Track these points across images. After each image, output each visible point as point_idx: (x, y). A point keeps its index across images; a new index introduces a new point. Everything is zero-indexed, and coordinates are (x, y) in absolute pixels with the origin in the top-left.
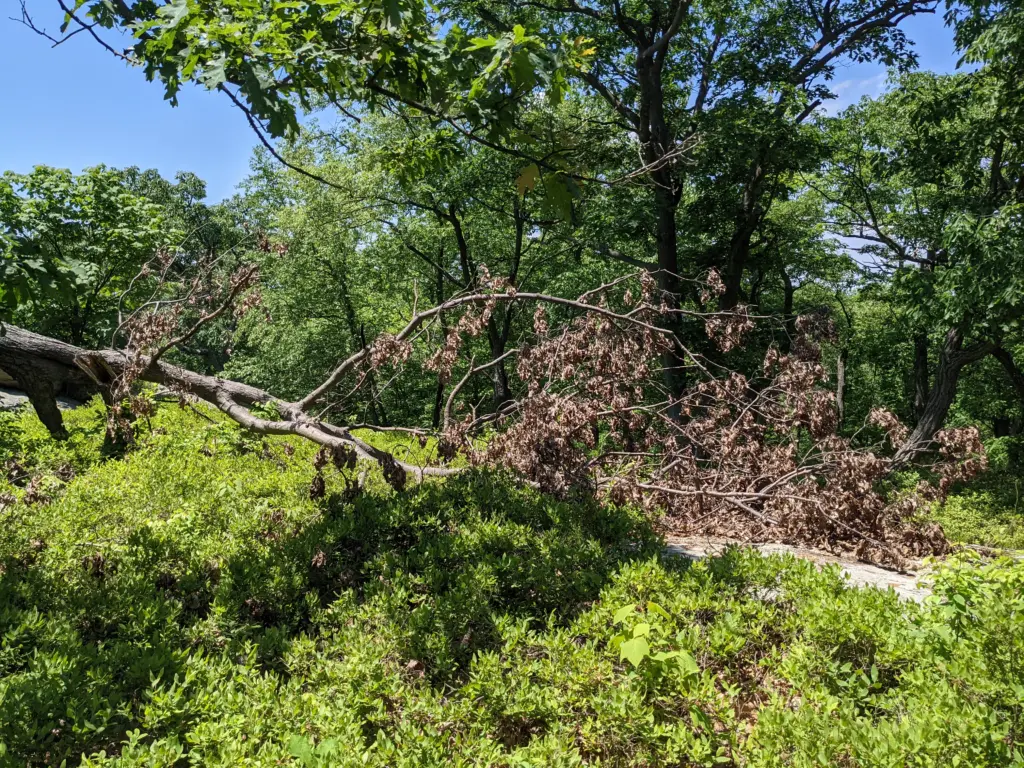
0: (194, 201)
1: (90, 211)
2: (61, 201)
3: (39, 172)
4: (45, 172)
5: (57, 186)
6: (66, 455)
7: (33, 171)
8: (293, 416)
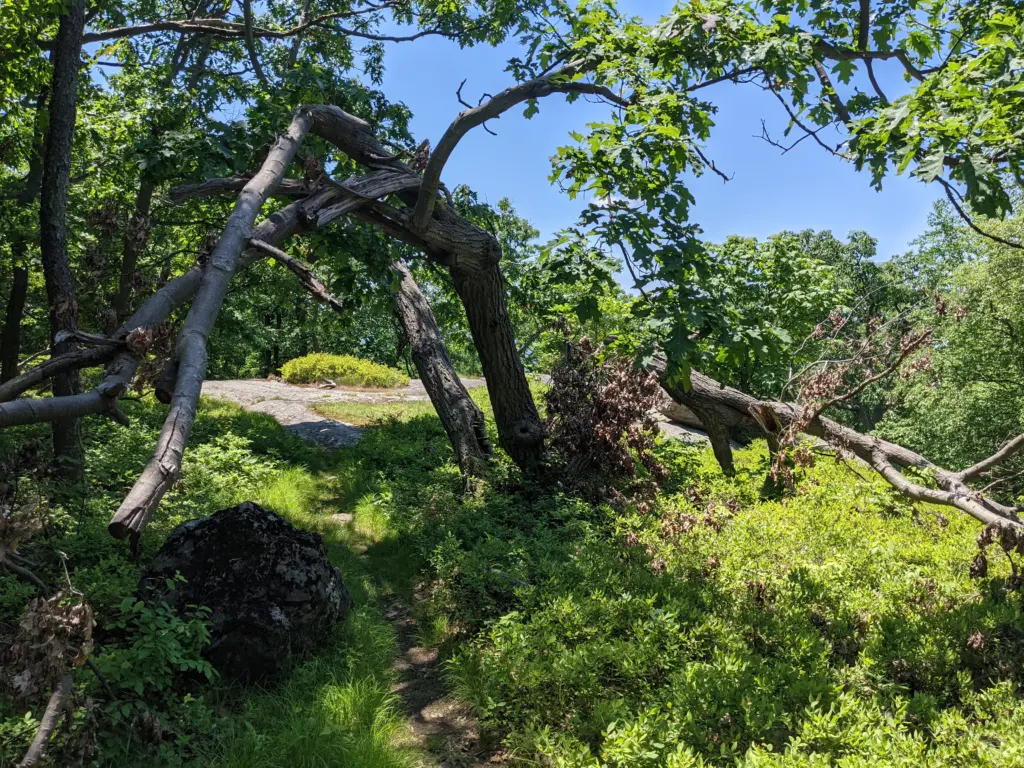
0: (863, 259)
1: (769, 274)
2: (746, 266)
3: (732, 241)
4: (736, 242)
5: (744, 254)
6: (734, 490)
7: (726, 241)
8: (952, 487)
